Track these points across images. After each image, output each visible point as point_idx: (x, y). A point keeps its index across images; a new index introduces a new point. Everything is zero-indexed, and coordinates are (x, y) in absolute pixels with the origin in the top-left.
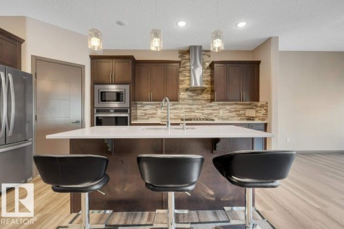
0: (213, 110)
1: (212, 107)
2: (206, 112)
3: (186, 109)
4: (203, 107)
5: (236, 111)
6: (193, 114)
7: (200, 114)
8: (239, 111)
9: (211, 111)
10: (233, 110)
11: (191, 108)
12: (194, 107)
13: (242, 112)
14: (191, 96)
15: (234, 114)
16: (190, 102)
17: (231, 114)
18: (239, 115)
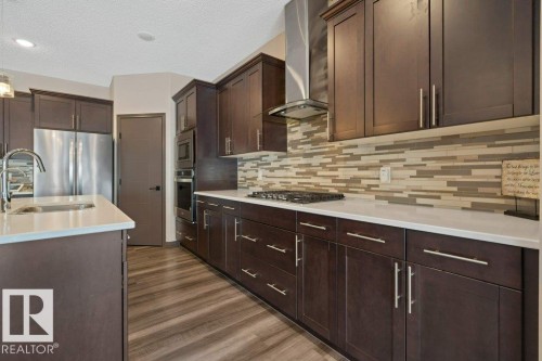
0: (361, 168)
1: (358, 157)
2: (342, 174)
3: (300, 166)
4: (335, 161)
5: (445, 171)
6: (314, 180)
7: (328, 182)
8: (466, 171)
9: (356, 173)
10: (431, 165)
11: (309, 165)
12: (316, 160)
13: (478, 175)
14: (309, 134)
15: (439, 183)
16: (308, 148)
17: (425, 183)
18: (465, 190)
